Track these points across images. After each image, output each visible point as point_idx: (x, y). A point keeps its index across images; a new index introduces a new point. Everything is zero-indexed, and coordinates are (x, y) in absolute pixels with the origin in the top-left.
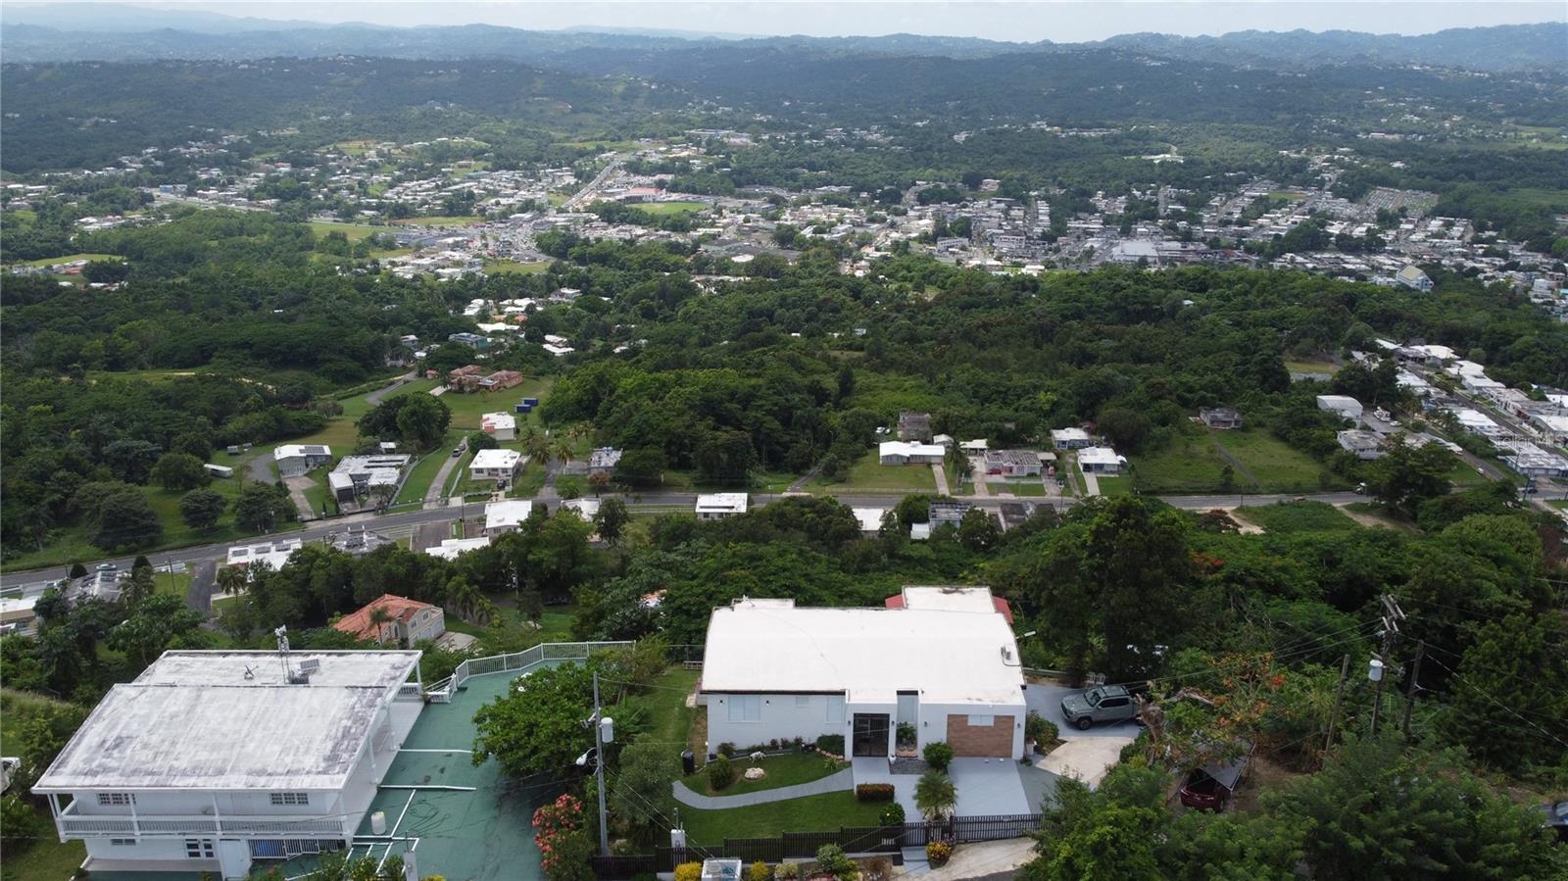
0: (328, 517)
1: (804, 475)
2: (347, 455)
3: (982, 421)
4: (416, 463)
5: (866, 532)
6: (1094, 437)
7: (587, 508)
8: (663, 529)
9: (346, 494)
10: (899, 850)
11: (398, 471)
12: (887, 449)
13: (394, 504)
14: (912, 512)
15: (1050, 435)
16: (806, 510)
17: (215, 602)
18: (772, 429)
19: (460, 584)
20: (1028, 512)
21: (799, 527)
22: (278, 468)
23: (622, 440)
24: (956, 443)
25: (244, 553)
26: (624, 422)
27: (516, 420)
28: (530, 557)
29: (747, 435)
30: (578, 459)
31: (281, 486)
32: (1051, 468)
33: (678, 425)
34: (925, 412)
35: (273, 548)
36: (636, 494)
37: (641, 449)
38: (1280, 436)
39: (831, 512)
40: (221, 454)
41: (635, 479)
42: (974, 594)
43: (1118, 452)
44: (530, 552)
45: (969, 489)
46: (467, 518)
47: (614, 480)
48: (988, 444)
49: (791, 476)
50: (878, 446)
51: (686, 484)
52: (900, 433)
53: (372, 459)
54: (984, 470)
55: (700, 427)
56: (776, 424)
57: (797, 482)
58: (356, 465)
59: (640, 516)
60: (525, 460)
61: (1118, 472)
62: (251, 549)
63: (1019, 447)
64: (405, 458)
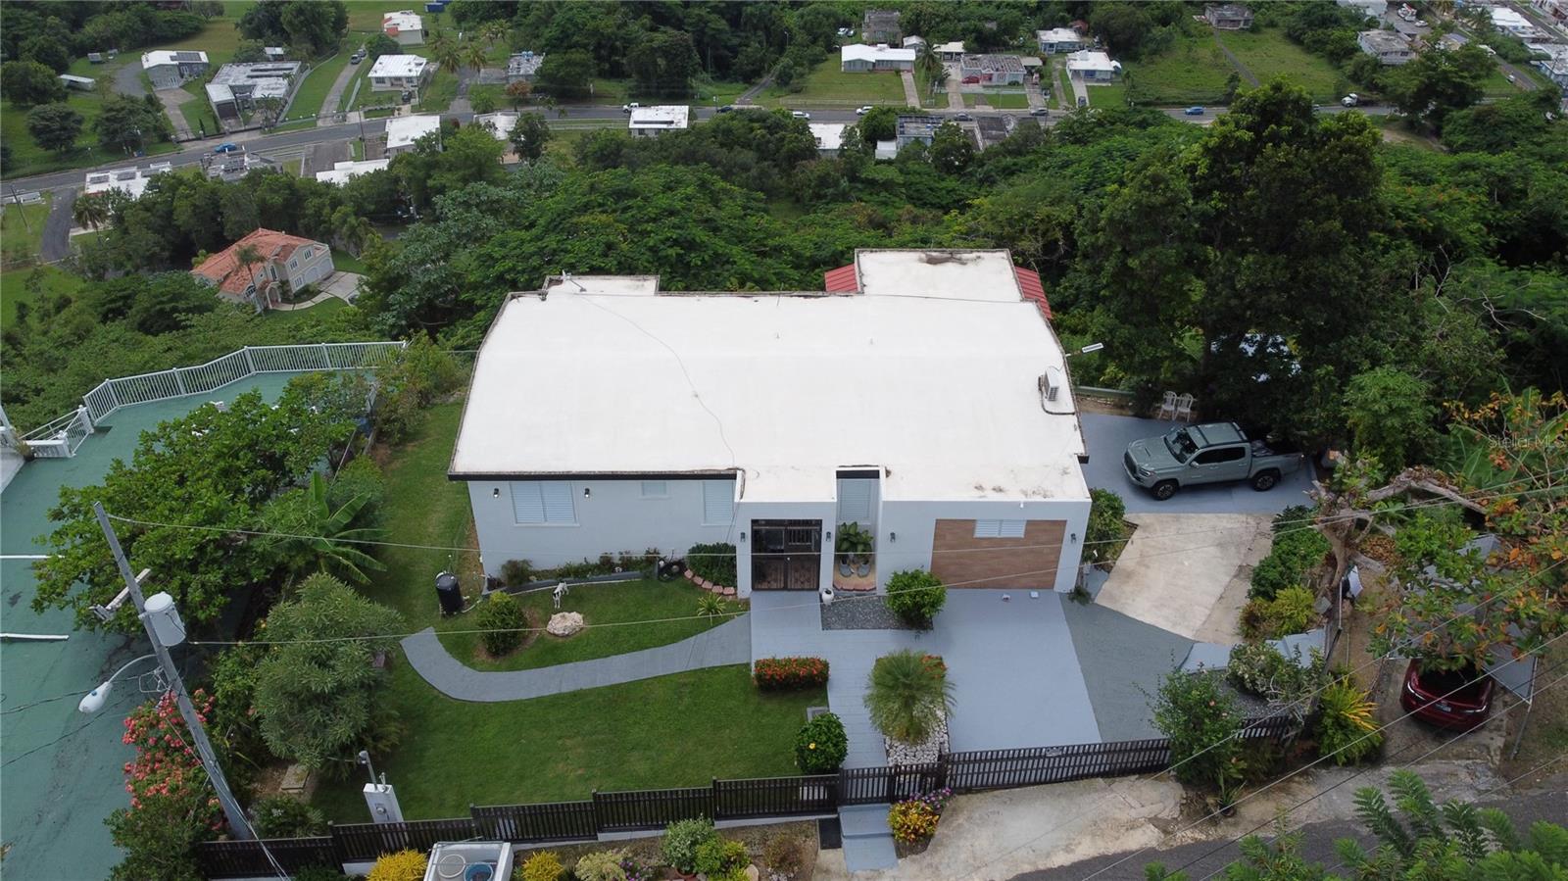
0: (206, 137)
1: (754, 84)
2: (227, 63)
3: (959, 21)
4: (308, 72)
5: (824, 150)
6: (1086, 39)
7: (503, 123)
8: (591, 148)
9: (227, 110)
10: (835, 811)
11: (286, 81)
12: (850, 53)
13: (284, 121)
14: (877, 129)
15: (1035, 36)
16: (756, 125)
17: (74, 237)
18: (718, 30)
19: (347, 215)
20: (1009, 128)
21: (747, 145)
22: (148, 78)
23: (544, 42)
24: (929, 46)
25: (105, 180)
26: (545, 21)
27: (422, 20)
28: (430, 183)
29: (687, 36)
30: (494, 66)
31: (152, 101)
32: (1036, 75)
33: (608, 24)
34: (894, 9)
35: (139, 174)
36: (562, 107)
37: (565, 53)
38: (1294, 38)
39: (784, 127)
40: (81, 63)
41: (561, 89)
42: (982, 264)
43: (1112, 56)
44: (429, 177)
45: (942, 100)
46: (368, 136)
47: (536, 90)
48: (965, 47)
49: (740, 86)
50: (840, 50)
51: (619, 96)
52: (865, 35)
53: (255, 67)
54: (960, 78)
55: (634, 27)
56: (723, 24)
57: (747, 93)
58: (239, 74)
59: (566, 133)
60: (433, 68)
61: (1111, 80)
62: (112, 175)
63: (1000, 51)
64: (295, 66)
